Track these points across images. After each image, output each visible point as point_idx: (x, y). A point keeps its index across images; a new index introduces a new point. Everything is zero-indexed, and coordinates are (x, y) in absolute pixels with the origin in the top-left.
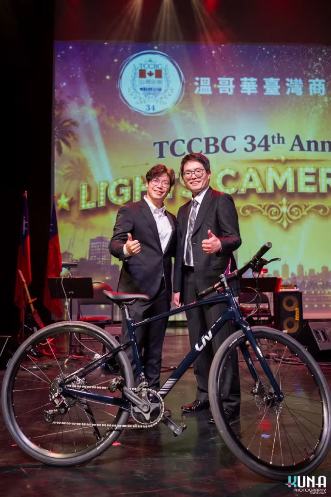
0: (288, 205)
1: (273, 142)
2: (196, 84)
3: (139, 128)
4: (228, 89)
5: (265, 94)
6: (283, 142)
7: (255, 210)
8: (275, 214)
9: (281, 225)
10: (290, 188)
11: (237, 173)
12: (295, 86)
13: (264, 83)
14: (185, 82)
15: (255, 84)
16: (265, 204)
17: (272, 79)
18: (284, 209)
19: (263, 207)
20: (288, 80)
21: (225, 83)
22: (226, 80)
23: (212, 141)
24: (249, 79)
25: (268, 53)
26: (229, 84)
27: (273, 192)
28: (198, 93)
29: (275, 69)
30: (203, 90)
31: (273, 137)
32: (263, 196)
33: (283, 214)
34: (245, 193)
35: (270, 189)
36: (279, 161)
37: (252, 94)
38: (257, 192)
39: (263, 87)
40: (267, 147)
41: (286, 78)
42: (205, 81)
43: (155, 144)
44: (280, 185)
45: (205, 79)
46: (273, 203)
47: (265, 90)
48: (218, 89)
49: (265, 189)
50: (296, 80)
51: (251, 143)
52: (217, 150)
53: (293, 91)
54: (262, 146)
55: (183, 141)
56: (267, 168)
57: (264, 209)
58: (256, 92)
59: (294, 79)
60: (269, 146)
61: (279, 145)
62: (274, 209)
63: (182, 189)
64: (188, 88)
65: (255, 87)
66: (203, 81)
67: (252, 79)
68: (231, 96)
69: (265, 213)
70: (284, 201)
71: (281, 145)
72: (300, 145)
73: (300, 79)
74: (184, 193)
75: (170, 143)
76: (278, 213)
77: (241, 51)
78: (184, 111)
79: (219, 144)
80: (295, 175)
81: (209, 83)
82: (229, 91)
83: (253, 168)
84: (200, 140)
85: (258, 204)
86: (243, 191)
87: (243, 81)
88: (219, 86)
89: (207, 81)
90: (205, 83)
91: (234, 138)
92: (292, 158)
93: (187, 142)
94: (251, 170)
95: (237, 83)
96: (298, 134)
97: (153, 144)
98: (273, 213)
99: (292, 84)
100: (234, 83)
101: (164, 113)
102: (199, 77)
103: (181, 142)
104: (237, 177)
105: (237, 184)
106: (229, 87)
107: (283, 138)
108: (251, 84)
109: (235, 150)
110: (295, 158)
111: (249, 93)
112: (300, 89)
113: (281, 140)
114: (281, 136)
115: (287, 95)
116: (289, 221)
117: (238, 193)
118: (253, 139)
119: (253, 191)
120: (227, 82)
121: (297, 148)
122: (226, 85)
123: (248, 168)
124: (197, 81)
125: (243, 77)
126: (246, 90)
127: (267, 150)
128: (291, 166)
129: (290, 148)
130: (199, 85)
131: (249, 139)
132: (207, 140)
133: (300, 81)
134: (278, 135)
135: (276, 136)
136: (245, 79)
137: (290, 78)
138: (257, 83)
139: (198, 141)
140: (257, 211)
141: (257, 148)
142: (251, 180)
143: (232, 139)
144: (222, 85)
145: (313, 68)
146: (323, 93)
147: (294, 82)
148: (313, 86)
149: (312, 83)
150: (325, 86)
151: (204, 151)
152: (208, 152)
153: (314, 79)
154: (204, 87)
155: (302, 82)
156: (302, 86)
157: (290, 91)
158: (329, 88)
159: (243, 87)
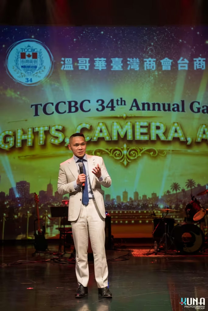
0: (128, 149)
1: (118, 104)
2: (62, 63)
3: (20, 95)
4: (84, 67)
5: (112, 69)
6: (125, 104)
7: (103, 153)
8: (118, 155)
9: (122, 164)
10: (130, 137)
11: (91, 127)
12: (134, 64)
13: (111, 62)
14: (54, 61)
15: (105, 63)
16: (111, 148)
17: (117, 59)
18: (125, 152)
19: (109, 150)
20: (129, 59)
21: (83, 62)
23: (73, 104)
24: (100, 59)
25: (114, 40)
26: (86, 63)
27: (117, 139)
28: (63, 69)
29: (119, 51)
30: (67, 67)
31: (117, 101)
32: (110, 142)
33: (124, 155)
34: (97, 140)
35: (115, 138)
36: (121, 118)
37: (102, 69)
38: (106, 140)
39: (110, 65)
40: (113, 108)
41: (127, 58)
42: (69, 61)
43: (32, 106)
44: (122, 134)
45: (68, 59)
46: (117, 148)
47: (112, 67)
48: (78, 67)
49: (111, 138)
50: (135, 59)
51: (101, 105)
52: (77, 110)
53: (132, 67)
54: (110, 107)
55: (52, 104)
56: (113, 122)
57: (110, 152)
58: (105, 68)
59: (133, 58)
60: (115, 107)
61: (121, 106)
62: (118, 152)
63: (52, 138)
64: (56, 66)
65: (105, 65)
66: (67, 60)
67: (103, 59)
68: (87, 71)
69: (111, 155)
70: (125, 146)
71: (123, 106)
72: (137, 106)
73: (137, 58)
74: (53, 140)
75: (43, 106)
76: (120, 155)
77: (94, 39)
78: (53, 83)
79: (78, 106)
80: (133, 127)
81: (71, 62)
82: (86, 68)
83: (103, 123)
84: (65, 103)
85: (106, 148)
86: (95, 139)
87: (96, 60)
88: (78, 64)
90: (69, 62)
92: (131, 116)
93: (55, 104)
94: (101, 124)
95: (92, 62)
96: (135, 98)
97: (30, 106)
98: (116, 155)
99: (132, 63)
100: (90, 62)
101: (39, 84)
102: (64, 58)
103: (51, 105)
104: (91, 129)
105: (91, 134)
106: (85, 64)
107: (124, 101)
108: (102, 63)
109: (89, 110)
110: (133, 116)
111: (100, 69)
112: (138, 66)
113: (123, 102)
114: (123, 100)
115: (128, 70)
116: (129, 161)
117: (92, 140)
118: (103, 102)
119: (102, 139)
120: (85, 61)
121: (135, 109)
122: (84, 63)
123: (99, 123)
124: (62, 61)
125: (96, 58)
126: (98, 67)
127: (113, 109)
128: (130, 121)
129: (130, 108)
130: (64, 64)
131: (100, 102)
132: (70, 103)
133: (138, 60)
134: (121, 99)
135: (120, 99)
136: (98, 59)
137: (130, 58)
138: (106, 61)
139: (63, 104)
140: (105, 153)
141: (106, 109)
142: (101, 131)
143: (88, 102)
144: (80, 63)
145: (147, 50)
146: (154, 69)
147: (133, 61)
148: (147, 64)
149: (146, 61)
150: (156, 63)
151: (67, 111)
152: (70, 111)
153: (148, 58)
154: (68, 65)
155: (139, 60)
156: (139, 63)
157: (130, 67)
158: (159, 65)
159: (96, 65)
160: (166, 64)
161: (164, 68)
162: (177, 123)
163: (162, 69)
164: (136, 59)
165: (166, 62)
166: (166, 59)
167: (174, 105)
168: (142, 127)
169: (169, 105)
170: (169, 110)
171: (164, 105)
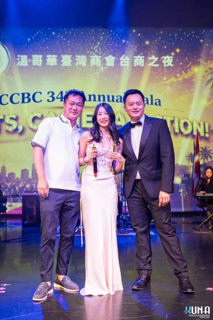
2: (18, 59)
4: (38, 63)
5: (62, 65)
11: (42, 115)
13: (61, 58)
14: (11, 58)
15: (55, 59)
17: (66, 56)
20: (77, 56)
21: (36, 58)
22: (38, 57)
23: (26, 95)
24: (52, 56)
25: (64, 39)
26: (39, 59)
28: (19, 65)
29: (69, 49)
30: (22, 63)
37: (53, 65)
39: (60, 61)
45: (24, 56)
47: (62, 63)
48: (32, 63)
51: (52, 96)
52: (29, 101)
53: (80, 64)
54: (59, 98)
55: (7, 95)
56: (62, 111)
58: (56, 64)
59: (81, 55)
63: (6, 125)
65: (56, 61)
66: (23, 57)
67: (54, 56)
68: (40, 67)
74: (7, 128)
78: (8, 77)
79: (31, 97)
81: (26, 59)
82: (39, 63)
83: (53, 112)
84: (19, 94)
87: (48, 57)
88: (32, 61)
89: (25, 57)
90: (24, 59)
91: (41, 93)
93: (9, 96)
94: (51, 113)
95: (44, 59)
99: (80, 59)
100: (42, 58)
102: (21, 54)
104: (42, 118)
106: (38, 61)
108: (53, 59)
109: (41, 101)
111: (52, 65)
112: (85, 62)
115: (76, 66)
118: (53, 93)
120: (38, 58)
123: (49, 112)
124: (18, 57)
125: (48, 55)
126: (50, 63)
130: (20, 60)
131: (51, 94)
132: (23, 94)
133: (85, 57)
136: (50, 56)
138: (57, 58)
139: (17, 95)
141: (56, 100)
143: (39, 94)
144: (34, 60)
145: (94, 49)
146: (99, 65)
147: (81, 57)
148: (93, 60)
149: (92, 58)
150: (101, 60)
151: (21, 101)
152: (23, 102)
153: (94, 55)
154: (23, 62)
155: (87, 57)
156: (86, 60)
157: (78, 64)
158: (104, 62)
159: (48, 61)
160: (110, 60)
161: (108, 65)
162: (121, 112)
163: (106, 65)
164: (83, 56)
165: (110, 59)
166: (110, 56)
167: (117, 97)
168: (88, 116)
169: (113, 97)
170: (113, 101)
171: (108, 96)
